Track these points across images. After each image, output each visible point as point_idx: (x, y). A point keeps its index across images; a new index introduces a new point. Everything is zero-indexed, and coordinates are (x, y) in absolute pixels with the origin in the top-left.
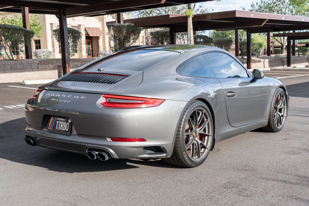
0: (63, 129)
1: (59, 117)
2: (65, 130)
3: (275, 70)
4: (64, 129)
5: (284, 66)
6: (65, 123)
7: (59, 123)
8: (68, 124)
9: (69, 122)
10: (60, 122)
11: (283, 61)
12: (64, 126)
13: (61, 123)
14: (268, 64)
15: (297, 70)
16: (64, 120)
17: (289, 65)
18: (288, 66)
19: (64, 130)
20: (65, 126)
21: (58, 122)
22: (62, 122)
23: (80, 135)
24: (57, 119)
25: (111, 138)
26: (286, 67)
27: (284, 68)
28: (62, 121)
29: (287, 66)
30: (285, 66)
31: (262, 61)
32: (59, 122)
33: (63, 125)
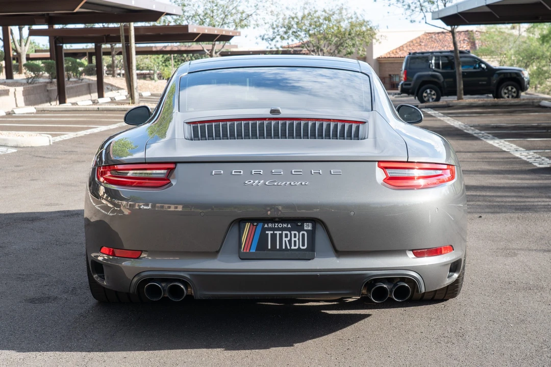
0: (290, 246)
1: (272, 220)
2: (297, 247)
3: (44, 111)
4: (295, 246)
5: (51, 103)
6: (293, 233)
7: (274, 236)
8: (303, 235)
9: (305, 228)
10: (278, 233)
11: (48, 91)
12: (293, 239)
13: (281, 235)
14: (23, 97)
15: (94, 111)
16: (289, 226)
17: (62, 100)
18: (60, 103)
19: (293, 247)
20: (296, 239)
21: (269, 233)
22: (284, 232)
23: (339, 253)
24: (266, 226)
25: (412, 250)
26: (55, 105)
27: (52, 107)
28: (283, 229)
29: (58, 102)
30: (53, 103)
31: (10, 91)
32: (275, 232)
33: (289, 238)
